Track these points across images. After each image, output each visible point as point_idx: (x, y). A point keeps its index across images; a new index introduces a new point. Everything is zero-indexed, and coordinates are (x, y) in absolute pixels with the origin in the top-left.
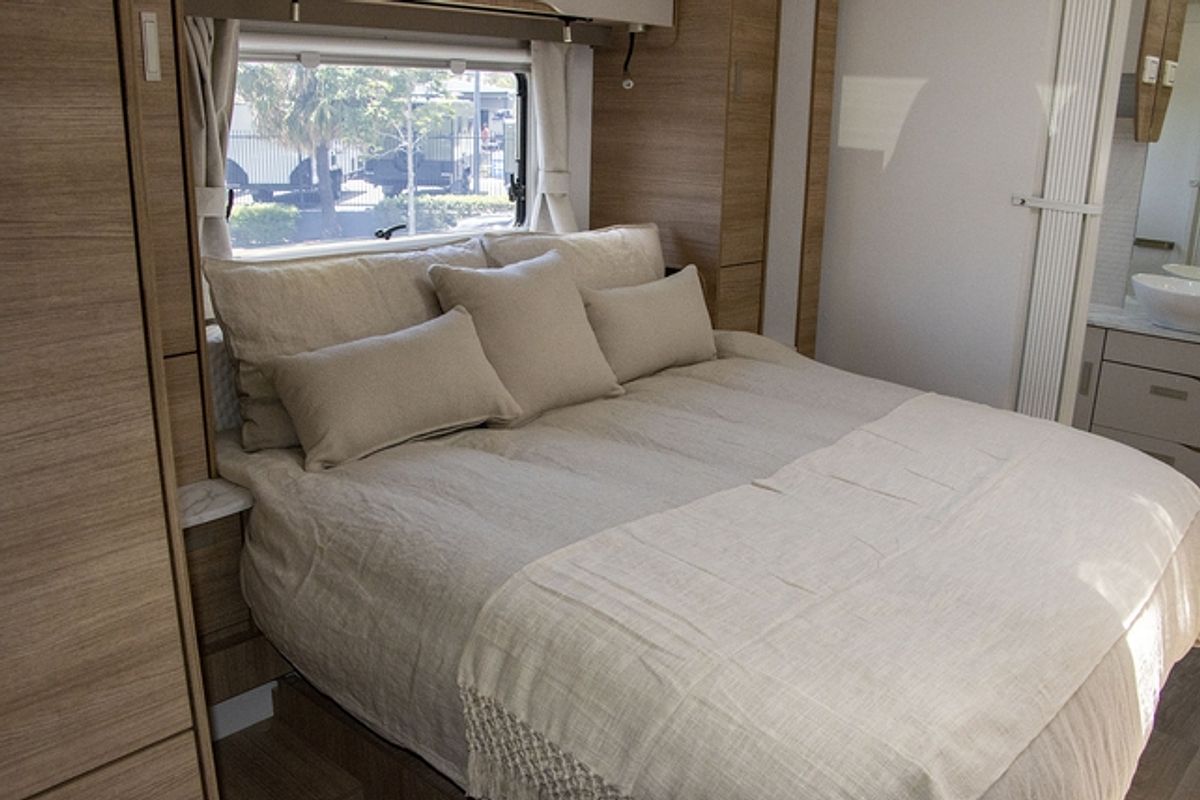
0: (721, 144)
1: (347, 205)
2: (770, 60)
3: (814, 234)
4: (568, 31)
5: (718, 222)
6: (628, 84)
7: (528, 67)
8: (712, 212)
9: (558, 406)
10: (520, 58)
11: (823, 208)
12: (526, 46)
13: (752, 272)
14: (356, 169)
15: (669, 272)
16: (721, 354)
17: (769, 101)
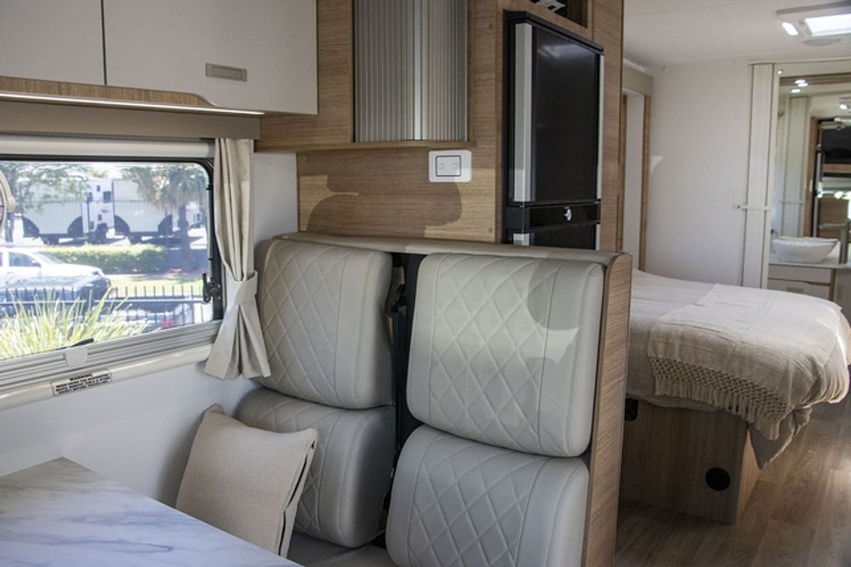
1: (197, 245)
14: (196, 222)
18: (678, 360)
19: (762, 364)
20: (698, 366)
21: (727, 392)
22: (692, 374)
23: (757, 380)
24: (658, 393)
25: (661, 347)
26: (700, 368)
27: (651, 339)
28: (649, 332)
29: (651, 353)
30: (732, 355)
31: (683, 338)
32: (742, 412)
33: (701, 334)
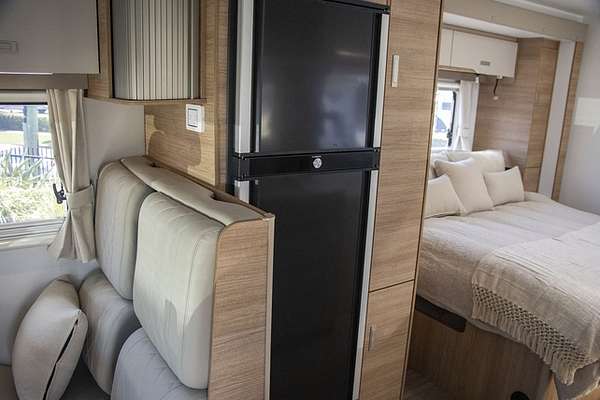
0: (530, 122)
2: (550, 90)
3: (562, 157)
4: (477, 78)
5: (526, 151)
6: (496, 98)
7: (458, 90)
8: (524, 148)
9: (474, 212)
10: (456, 86)
11: (566, 148)
12: (459, 82)
13: (536, 171)
15: (507, 169)
16: (525, 200)
17: (548, 106)
18: (494, 292)
19: (566, 313)
20: (509, 301)
21: (529, 332)
22: (502, 307)
23: (557, 327)
24: (474, 317)
25: (483, 276)
26: (510, 303)
27: (478, 268)
28: (478, 262)
29: (474, 282)
30: (541, 298)
31: (503, 273)
32: (539, 352)
33: (521, 272)
